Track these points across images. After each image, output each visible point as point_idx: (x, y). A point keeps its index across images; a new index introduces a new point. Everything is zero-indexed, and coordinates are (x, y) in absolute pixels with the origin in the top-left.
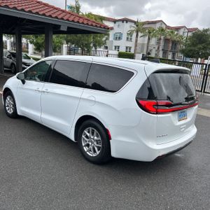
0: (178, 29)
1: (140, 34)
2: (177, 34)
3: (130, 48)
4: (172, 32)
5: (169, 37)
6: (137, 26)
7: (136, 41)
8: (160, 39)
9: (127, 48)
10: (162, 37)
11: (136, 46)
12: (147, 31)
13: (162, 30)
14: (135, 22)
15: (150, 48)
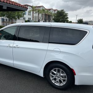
0: (50, 10)
1: (34, 12)
2: (50, 12)
3: (30, 18)
4: (48, 11)
5: (47, 13)
6: (33, 8)
7: (33, 15)
8: (43, 14)
9: (29, 18)
10: (44, 13)
11: (33, 17)
12: (37, 10)
13: (44, 10)
14: (31, 7)
15: (39, 18)
